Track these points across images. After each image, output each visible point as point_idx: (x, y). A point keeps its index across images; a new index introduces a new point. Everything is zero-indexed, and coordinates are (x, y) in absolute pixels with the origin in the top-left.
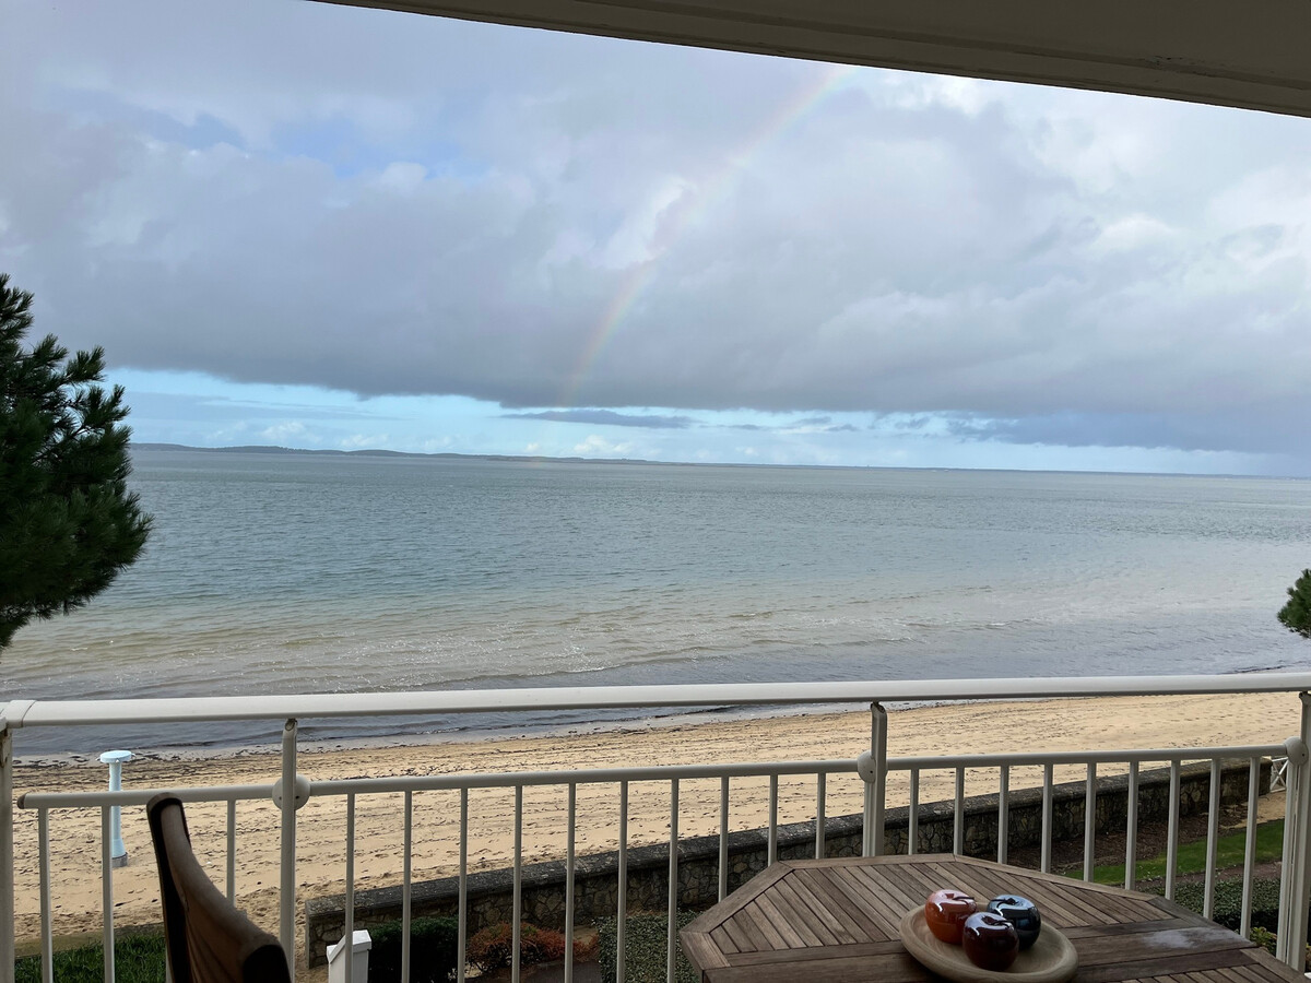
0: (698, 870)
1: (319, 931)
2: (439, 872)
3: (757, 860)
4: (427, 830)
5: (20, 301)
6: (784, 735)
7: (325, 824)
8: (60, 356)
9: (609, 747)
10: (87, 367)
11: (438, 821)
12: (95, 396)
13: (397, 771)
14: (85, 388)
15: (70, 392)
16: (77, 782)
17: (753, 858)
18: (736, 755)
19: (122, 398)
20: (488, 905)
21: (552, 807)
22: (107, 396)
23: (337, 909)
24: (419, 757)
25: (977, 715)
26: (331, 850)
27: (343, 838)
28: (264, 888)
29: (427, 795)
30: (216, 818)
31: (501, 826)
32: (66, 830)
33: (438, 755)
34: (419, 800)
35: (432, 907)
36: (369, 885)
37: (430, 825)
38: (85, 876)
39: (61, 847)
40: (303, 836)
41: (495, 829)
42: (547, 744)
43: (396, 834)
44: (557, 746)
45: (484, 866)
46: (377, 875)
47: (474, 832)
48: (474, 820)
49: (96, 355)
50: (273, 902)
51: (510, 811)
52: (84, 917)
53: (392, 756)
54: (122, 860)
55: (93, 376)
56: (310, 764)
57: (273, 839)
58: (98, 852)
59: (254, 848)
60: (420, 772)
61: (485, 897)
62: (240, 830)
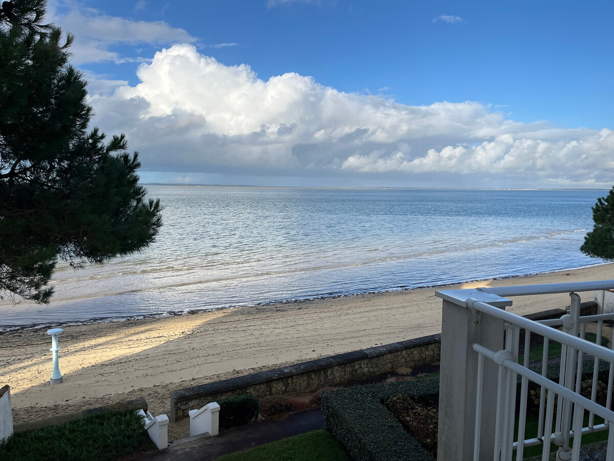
0: (340, 369)
1: (179, 405)
2: (218, 377)
3: (364, 363)
4: (203, 358)
6: (349, 309)
7: (153, 358)
8: (103, 137)
9: (272, 318)
10: (118, 143)
11: (207, 355)
12: (125, 157)
13: (177, 333)
14: (119, 153)
15: (114, 154)
16: (19, 346)
17: (362, 362)
18: (331, 318)
19: (138, 157)
20: (252, 389)
21: (257, 346)
22: (131, 157)
24: (184, 326)
25: (431, 297)
26: (161, 370)
27: (164, 364)
28: (136, 388)
29: (196, 343)
30: (98, 359)
31: (237, 355)
32: (25, 368)
33: (193, 325)
34: (193, 345)
35: (228, 391)
36: (188, 384)
37: (203, 356)
38: (44, 389)
39: (26, 376)
40: (144, 364)
41: (234, 357)
42: (243, 317)
43: (189, 361)
44: (248, 318)
45: (238, 373)
46: (188, 380)
47: (225, 358)
48: (223, 353)
49: (123, 137)
50: (144, 394)
51: (238, 348)
52: (54, 407)
53: (171, 326)
54: (60, 380)
55: (123, 147)
56: (133, 332)
57: (130, 366)
58: (45, 377)
59: (123, 371)
60: (188, 333)
61: (251, 386)
62: (112, 363)
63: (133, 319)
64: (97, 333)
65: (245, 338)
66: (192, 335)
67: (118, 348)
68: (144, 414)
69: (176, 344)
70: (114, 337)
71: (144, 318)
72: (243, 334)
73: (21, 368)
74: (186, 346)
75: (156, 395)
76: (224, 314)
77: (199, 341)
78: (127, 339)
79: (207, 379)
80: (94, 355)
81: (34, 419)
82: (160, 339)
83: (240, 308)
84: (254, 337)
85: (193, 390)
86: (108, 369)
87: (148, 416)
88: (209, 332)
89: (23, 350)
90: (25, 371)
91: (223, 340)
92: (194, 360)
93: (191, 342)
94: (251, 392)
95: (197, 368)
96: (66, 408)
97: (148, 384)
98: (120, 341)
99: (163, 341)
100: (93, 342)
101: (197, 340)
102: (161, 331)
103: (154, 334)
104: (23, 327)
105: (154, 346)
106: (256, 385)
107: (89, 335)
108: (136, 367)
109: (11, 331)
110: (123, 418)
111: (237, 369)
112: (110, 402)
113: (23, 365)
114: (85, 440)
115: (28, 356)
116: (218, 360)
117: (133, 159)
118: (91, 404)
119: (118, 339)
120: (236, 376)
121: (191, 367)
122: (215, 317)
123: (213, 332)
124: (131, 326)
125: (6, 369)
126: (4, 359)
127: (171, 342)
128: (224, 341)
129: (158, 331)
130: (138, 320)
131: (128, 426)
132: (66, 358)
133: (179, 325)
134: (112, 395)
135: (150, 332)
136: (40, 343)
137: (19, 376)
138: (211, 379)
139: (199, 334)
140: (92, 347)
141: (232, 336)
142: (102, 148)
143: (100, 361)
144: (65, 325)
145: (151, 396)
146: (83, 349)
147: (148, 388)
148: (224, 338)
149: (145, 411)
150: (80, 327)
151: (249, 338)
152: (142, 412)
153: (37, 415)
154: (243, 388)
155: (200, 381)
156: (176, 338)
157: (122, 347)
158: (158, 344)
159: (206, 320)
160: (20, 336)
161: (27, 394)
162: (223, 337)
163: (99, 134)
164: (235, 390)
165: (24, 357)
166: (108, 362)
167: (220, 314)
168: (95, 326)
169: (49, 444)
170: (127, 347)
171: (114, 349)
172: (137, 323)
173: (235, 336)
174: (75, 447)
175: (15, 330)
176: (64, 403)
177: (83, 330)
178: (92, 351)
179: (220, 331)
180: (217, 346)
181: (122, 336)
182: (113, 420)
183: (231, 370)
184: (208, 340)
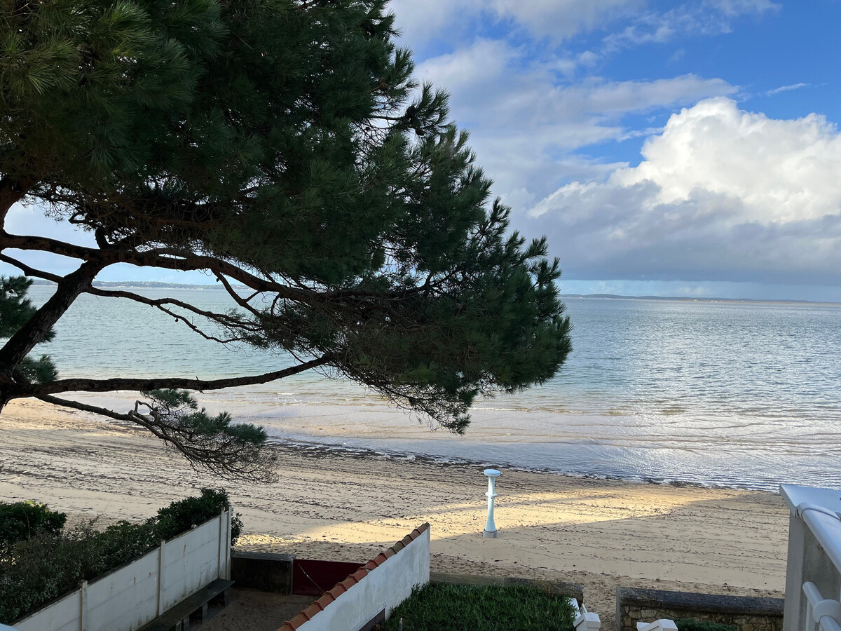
1: (627, 609)
2: (696, 587)
4: (678, 554)
5: (505, 211)
7: (608, 535)
8: (522, 242)
10: (537, 249)
11: (686, 550)
12: (544, 265)
13: (647, 508)
14: (537, 260)
15: (530, 262)
16: (461, 483)
19: (558, 265)
20: (744, 621)
22: (550, 264)
23: (638, 598)
24: (660, 501)
26: (614, 554)
27: (621, 548)
28: (578, 569)
29: (673, 530)
30: (540, 519)
31: (735, 563)
32: (461, 510)
33: (674, 502)
34: (667, 532)
35: (705, 613)
36: (648, 585)
37: (680, 551)
38: (475, 540)
39: (460, 520)
40: (595, 541)
41: (730, 564)
42: (757, 508)
43: (657, 553)
44: (765, 510)
45: (730, 590)
46: (651, 579)
47: (715, 563)
48: (712, 554)
49: (543, 241)
50: (587, 580)
51: (739, 553)
52: (480, 564)
53: (642, 497)
54: (494, 534)
55: (541, 253)
56: (588, 494)
57: (577, 538)
58: (480, 526)
59: (566, 542)
60: (664, 512)
61: (743, 615)
62: (555, 529)
63: (592, 477)
64: (545, 486)
65: (755, 541)
66: (670, 516)
67: (566, 511)
68: (577, 606)
69: (644, 524)
70: (565, 496)
71: (607, 478)
72: (751, 534)
73: (457, 509)
74: (658, 531)
75: (601, 586)
76: (726, 497)
77: (679, 528)
78: (580, 502)
79: (679, 586)
80: (537, 513)
81: (457, 572)
82: (623, 511)
83: (756, 493)
84: (769, 542)
85: (648, 594)
86: (549, 535)
87: (581, 611)
88: (697, 518)
89: (464, 489)
90: (461, 513)
91: (717, 535)
92: (665, 553)
93: (666, 525)
94: (742, 625)
95: (668, 567)
96: (493, 570)
97: (595, 568)
98: (570, 502)
99: (625, 515)
100: (539, 496)
101: (675, 525)
102: (626, 501)
103: (615, 503)
104: (469, 463)
105: (612, 518)
106: (753, 615)
107: (536, 486)
108: (584, 541)
109: (457, 464)
110: (549, 602)
111: (729, 584)
112: (543, 578)
113: (460, 506)
114: (500, 614)
115: (467, 497)
116: (703, 563)
117: (552, 266)
118: (521, 573)
119: (568, 499)
120: (725, 593)
121: (658, 562)
122: (711, 498)
123: (703, 519)
124: (588, 487)
125: (443, 508)
126: (444, 495)
127: (637, 519)
128: (718, 537)
129: (622, 500)
130: (598, 479)
131: (553, 615)
132: (506, 508)
133: (653, 497)
134: (548, 570)
135: (611, 499)
136: (482, 484)
137: (453, 518)
138: (684, 587)
139: (680, 517)
140: (536, 503)
141: (732, 531)
142: (516, 255)
143: (542, 523)
144: (512, 469)
145: (594, 586)
146: (527, 503)
147: (593, 574)
148: (720, 533)
149: (580, 603)
150: (529, 474)
151: (761, 541)
152: (574, 603)
153: (461, 568)
154: (729, 614)
155: (668, 585)
156: (646, 515)
157: (572, 511)
158: (618, 517)
159: (696, 499)
160: (464, 472)
161: (457, 541)
162: (717, 531)
163: (519, 238)
164: (716, 614)
165: (463, 497)
166: (551, 526)
167: (720, 496)
168: (544, 477)
169: (460, 606)
170: (578, 512)
171: (561, 511)
172: (596, 484)
173: (737, 533)
174: (487, 618)
175: (461, 464)
176: (493, 563)
177: (531, 479)
178: (535, 507)
179: (714, 520)
180: (705, 541)
181: (574, 497)
182: (538, 600)
183: (721, 583)
184: (693, 529)
